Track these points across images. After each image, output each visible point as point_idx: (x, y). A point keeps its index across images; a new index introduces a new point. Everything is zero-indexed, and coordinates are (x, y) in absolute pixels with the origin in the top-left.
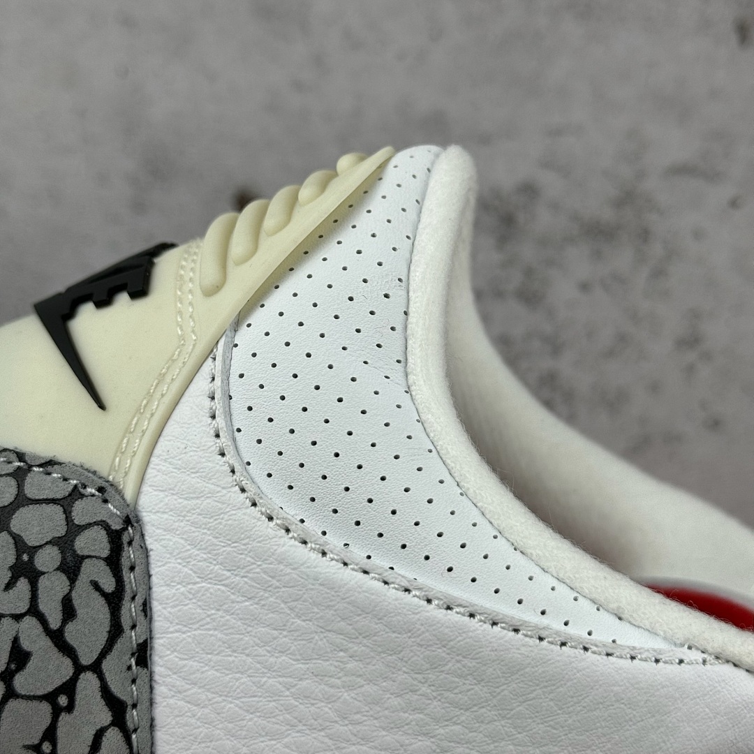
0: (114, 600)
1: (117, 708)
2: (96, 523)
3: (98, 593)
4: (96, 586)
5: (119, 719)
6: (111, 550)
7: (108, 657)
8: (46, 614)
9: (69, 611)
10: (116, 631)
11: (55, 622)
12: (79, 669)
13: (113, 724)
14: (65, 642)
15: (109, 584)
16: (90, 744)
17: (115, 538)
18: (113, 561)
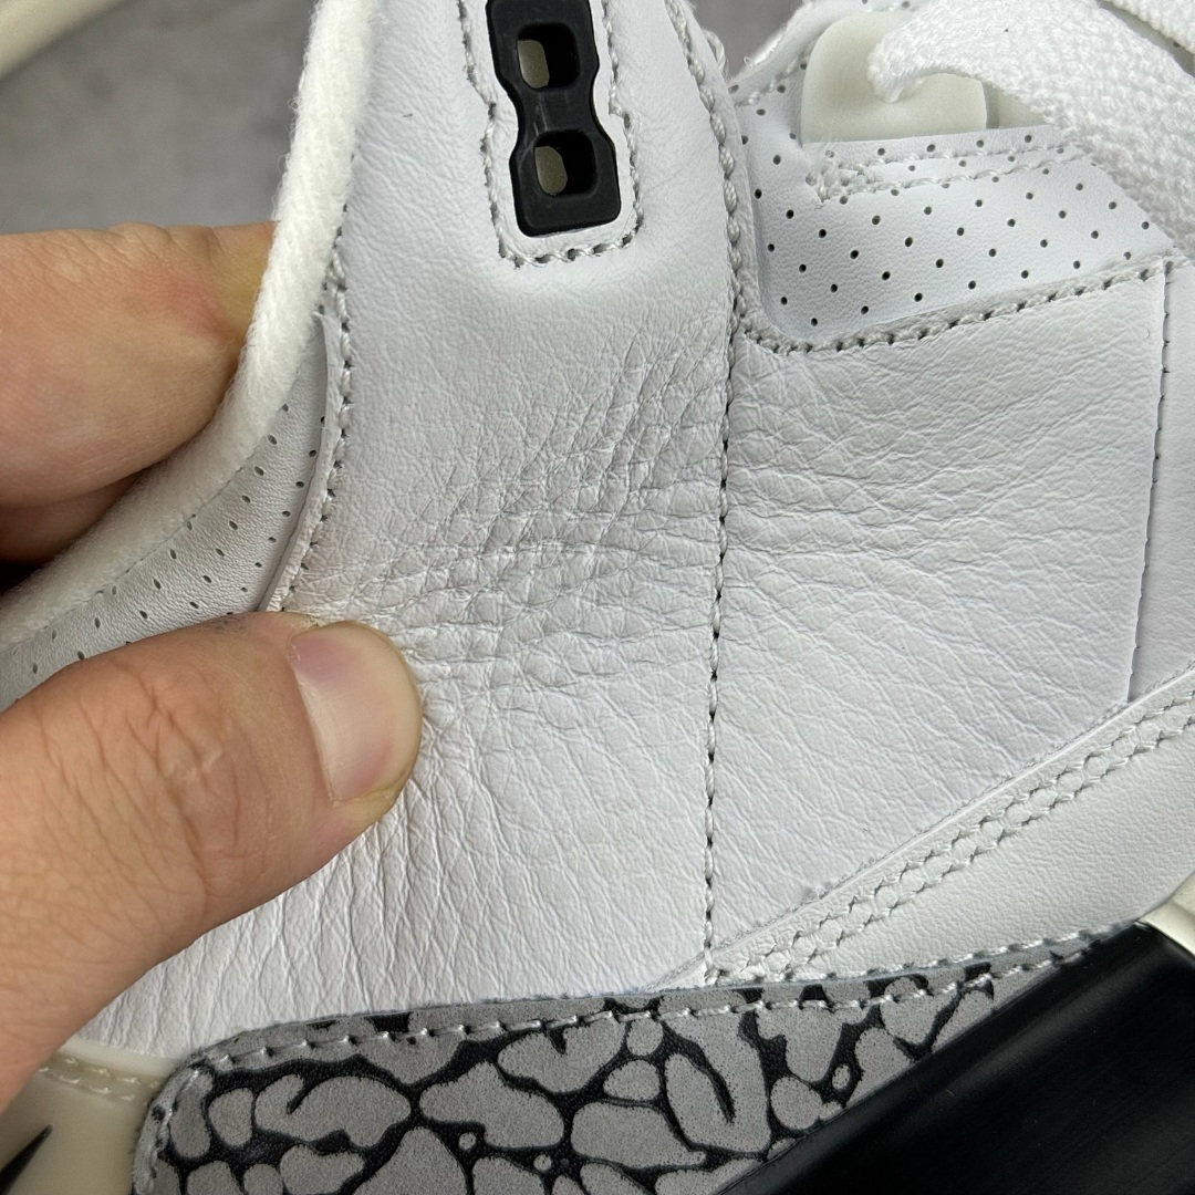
0: (314, 1074)
1: (471, 1055)
2: (205, 1115)
3: (305, 1101)
4: (294, 1105)
5: (486, 1051)
6: (242, 1086)
7: (396, 1075)
8: (344, 1179)
9: (335, 1144)
10: (359, 1067)
11: (352, 1165)
12: (417, 1119)
13: (494, 1060)
14: (380, 1146)
15: (290, 1086)
16: (526, 1095)
17: (224, 1084)
18: (256, 1082)
